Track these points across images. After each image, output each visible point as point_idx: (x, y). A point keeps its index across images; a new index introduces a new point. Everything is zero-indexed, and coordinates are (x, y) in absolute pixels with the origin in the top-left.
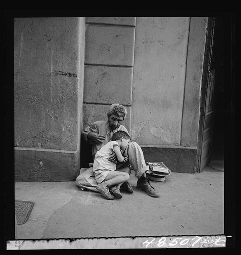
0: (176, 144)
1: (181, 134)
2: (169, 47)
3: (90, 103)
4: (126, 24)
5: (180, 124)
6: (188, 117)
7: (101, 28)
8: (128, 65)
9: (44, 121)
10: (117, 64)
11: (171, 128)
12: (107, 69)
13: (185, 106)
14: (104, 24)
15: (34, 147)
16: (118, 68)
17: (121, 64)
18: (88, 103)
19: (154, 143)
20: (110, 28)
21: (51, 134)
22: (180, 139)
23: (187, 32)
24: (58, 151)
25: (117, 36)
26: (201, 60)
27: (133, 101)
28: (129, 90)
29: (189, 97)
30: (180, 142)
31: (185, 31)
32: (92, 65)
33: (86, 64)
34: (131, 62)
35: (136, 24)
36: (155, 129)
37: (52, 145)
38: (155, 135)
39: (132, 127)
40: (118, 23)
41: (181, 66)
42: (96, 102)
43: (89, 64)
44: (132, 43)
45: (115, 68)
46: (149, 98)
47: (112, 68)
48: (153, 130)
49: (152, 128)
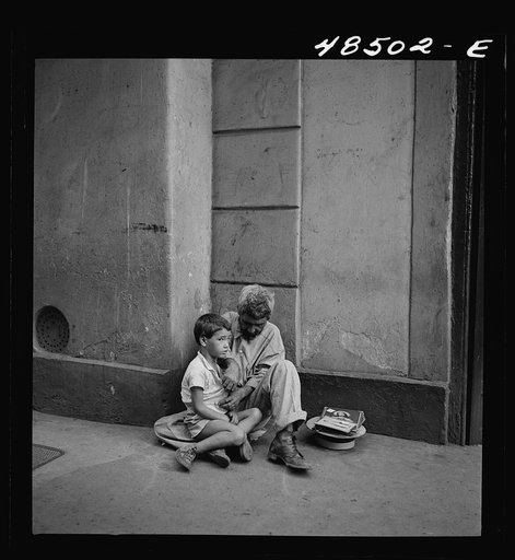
0: (398, 373)
1: (409, 351)
2: (372, 159)
3: (223, 282)
4: (283, 125)
5: (406, 327)
6: (422, 312)
7: (238, 138)
8: (290, 204)
9: (119, 312)
10: (270, 204)
11: (385, 336)
12: (250, 216)
13: (414, 287)
14: (243, 130)
15: (104, 359)
16: (271, 213)
17: (277, 204)
18: (219, 282)
19: (349, 368)
20: (254, 136)
21: (128, 336)
22: (407, 362)
23: (411, 123)
24: (138, 368)
25: (266, 150)
26: (445, 181)
27: (302, 278)
28: (294, 256)
29: (424, 266)
30: (406, 368)
31: (405, 123)
32: (225, 209)
33: (214, 208)
34: (295, 197)
35: (303, 121)
36: (351, 337)
37: (131, 357)
38: (350, 350)
39: (303, 332)
40: (267, 125)
41: (401, 198)
42: (232, 280)
43: (219, 209)
44: (296, 160)
45: (265, 212)
46: (334, 269)
47: (259, 212)
48: (345, 339)
49: (344, 335)
